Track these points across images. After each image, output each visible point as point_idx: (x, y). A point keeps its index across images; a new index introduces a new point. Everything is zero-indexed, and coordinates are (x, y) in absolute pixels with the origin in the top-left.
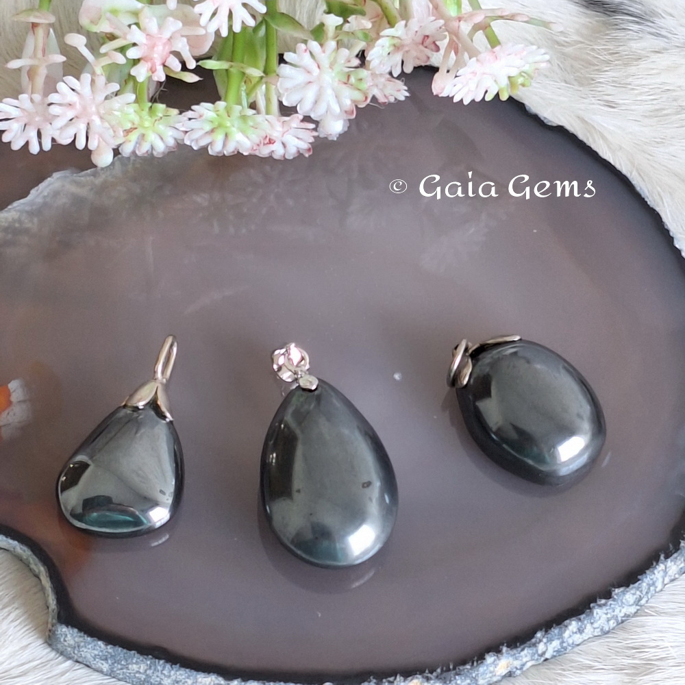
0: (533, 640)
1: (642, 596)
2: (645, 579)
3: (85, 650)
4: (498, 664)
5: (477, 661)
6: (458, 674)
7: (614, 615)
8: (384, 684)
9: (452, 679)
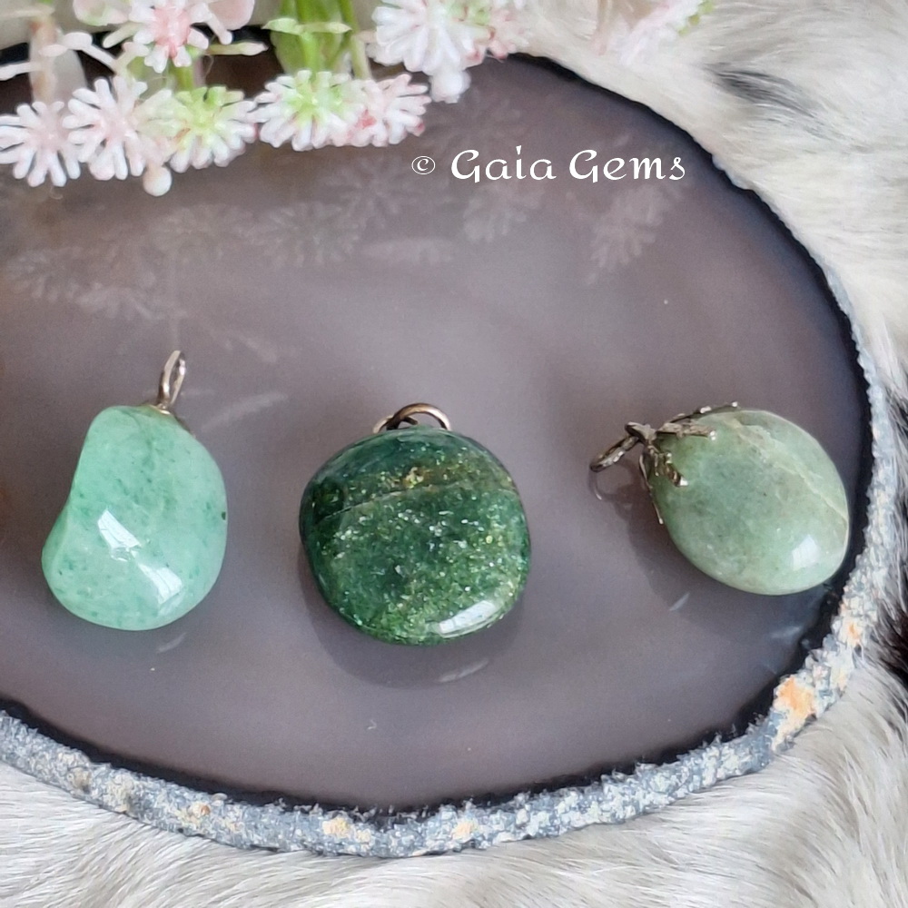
0: (511, 803)
1: (680, 784)
2: (686, 762)
4: (456, 823)
5: (427, 814)
6: (398, 823)
7: (633, 800)
8: (295, 812)
9: (389, 827)
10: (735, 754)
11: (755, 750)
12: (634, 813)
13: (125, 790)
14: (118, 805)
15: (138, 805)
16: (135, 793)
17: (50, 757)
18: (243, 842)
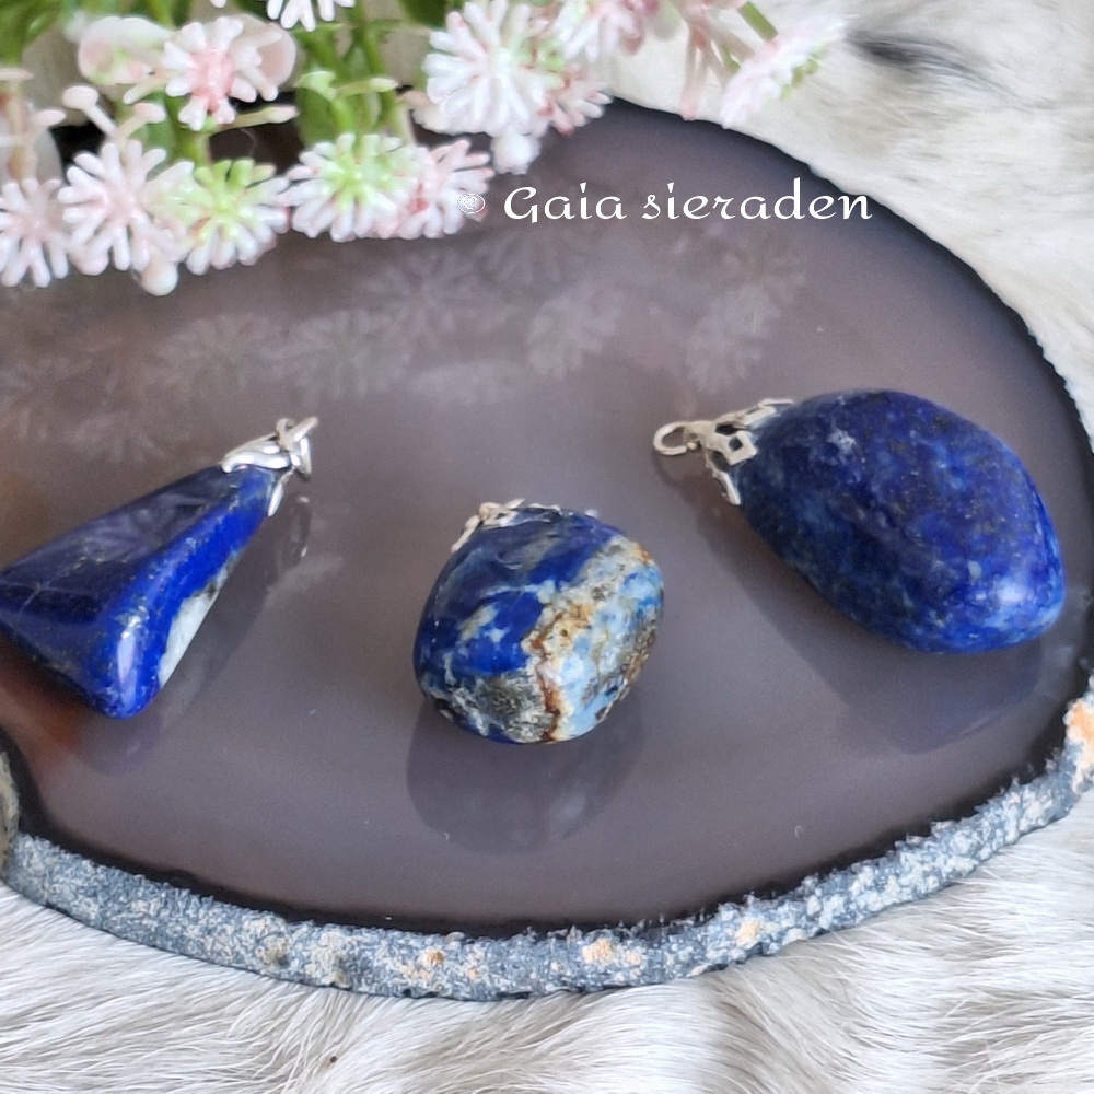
0: (799, 890)
1: (982, 843)
2: (986, 813)
3: (61, 880)
4: (740, 925)
5: (705, 917)
6: (673, 934)
7: (934, 868)
8: (548, 940)
9: (663, 941)
10: (1037, 799)
11: (1057, 792)
12: (937, 885)
13: (334, 952)
14: (324, 976)
15: (353, 968)
16: (348, 953)
17: (233, 930)
18: (486, 993)
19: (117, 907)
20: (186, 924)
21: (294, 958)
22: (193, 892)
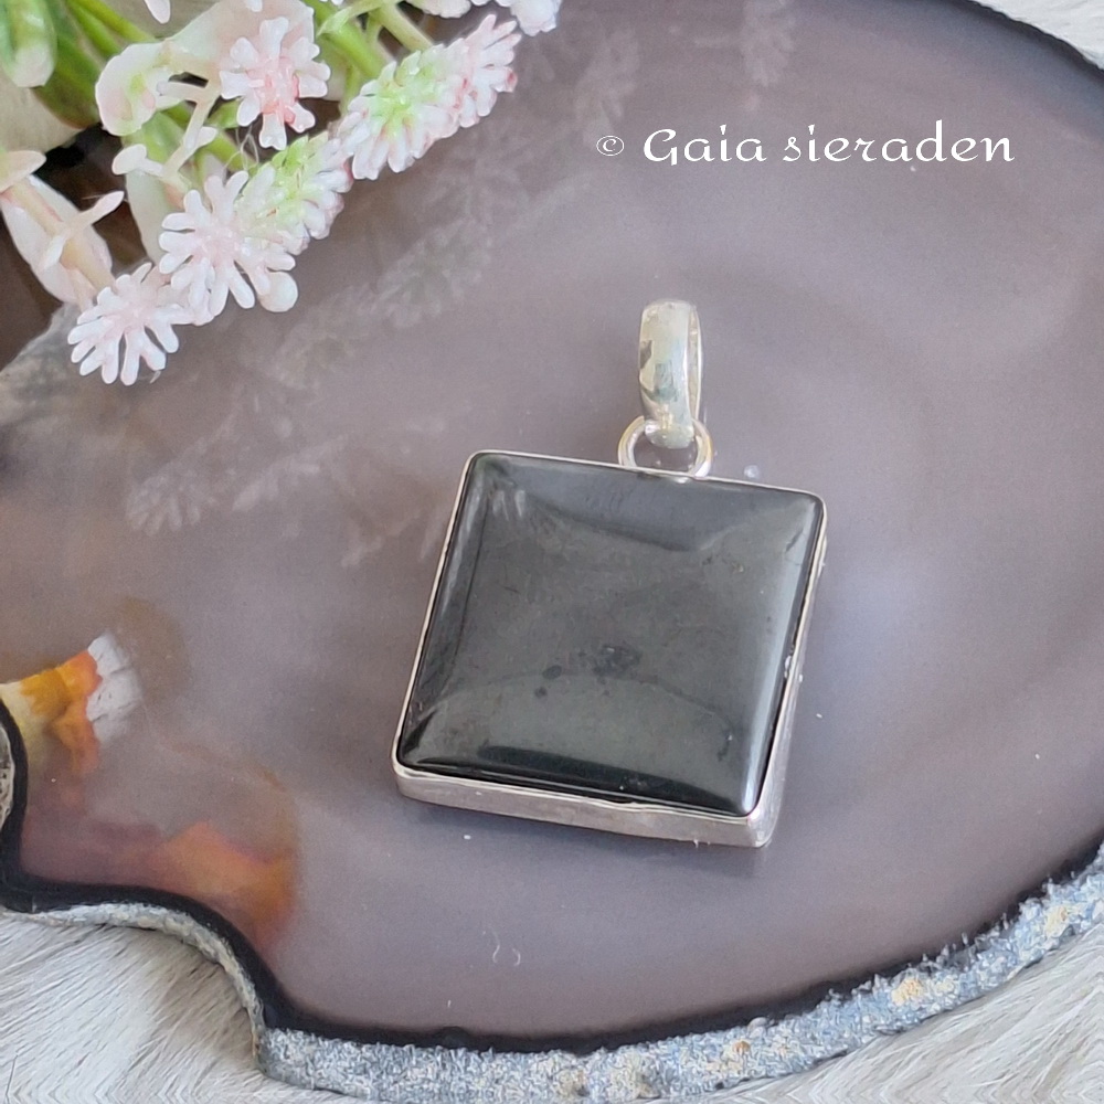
0: (1097, 861)
3: (325, 1066)
4: (1046, 918)
5: (1008, 921)
6: (980, 952)
8: (855, 998)
9: (973, 961)
13: (634, 1070)
14: (628, 1093)
15: (659, 1081)
16: (649, 1068)
17: (521, 1074)
18: (802, 1064)
19: (391, 1079)
20: (470, 1079)
21: (593, 1086)
22: (470, 1049)
